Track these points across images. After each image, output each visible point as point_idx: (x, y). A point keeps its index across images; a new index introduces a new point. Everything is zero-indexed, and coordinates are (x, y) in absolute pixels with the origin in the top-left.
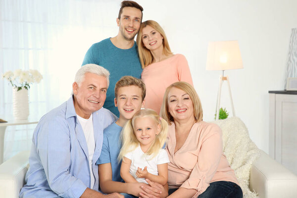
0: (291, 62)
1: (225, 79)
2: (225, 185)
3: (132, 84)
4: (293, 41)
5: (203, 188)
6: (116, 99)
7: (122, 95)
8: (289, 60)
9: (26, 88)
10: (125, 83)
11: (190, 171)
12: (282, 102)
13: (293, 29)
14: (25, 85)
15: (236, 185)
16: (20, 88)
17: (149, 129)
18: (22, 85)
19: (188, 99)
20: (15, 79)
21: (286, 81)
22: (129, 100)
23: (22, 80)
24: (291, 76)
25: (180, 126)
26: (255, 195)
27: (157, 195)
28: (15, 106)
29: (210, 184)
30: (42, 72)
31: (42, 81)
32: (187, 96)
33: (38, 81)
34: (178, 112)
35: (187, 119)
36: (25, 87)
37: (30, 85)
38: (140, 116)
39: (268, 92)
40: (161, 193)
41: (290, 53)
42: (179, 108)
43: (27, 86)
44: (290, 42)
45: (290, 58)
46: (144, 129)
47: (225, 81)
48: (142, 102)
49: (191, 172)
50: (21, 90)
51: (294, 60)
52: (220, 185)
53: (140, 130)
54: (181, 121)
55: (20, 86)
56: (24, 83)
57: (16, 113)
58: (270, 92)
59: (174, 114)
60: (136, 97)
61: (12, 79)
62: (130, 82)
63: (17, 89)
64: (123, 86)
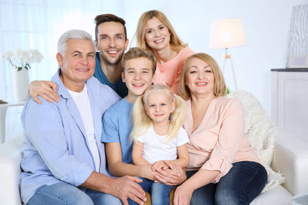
0: (292, 39)
1: (228, 57)
2: (249, 166)
3: (141, 56)
4: (294, 19)
5: (226, 169)
6: (124, 74)
7: (130, 69)
8: (291, 38)
9: (27, 68)
10: (133, 55)
11: (210, 151)
12: (285, 80)
13: (294, 7)
14: (25, 65)
15: (259, 165)
16: (20, 69)
17: (163, 104)
18: (23, 65)
19: (210, 72)
20: (15, 59)
21: (288, 58)
22: (138, 74)
23: (22, 60)
24: (293, 53)
25: (197, 101)
26: (280, 175)
27: (175, 177)
28: (16, 87)
29: (233, 164)
30: (42, 52)
31: (43, 61)
32: (209, 69)
33: (39, 61)
34: (198, 85)
35: (207, 93)
36: (25, 67)
37: (30, 65)
38: (153, 90)
39: (270, 70)
40: (179, 175)
41: (291, 31)
42: (199, 81)
43: (27, 66)
44: (292, 20)
45: (291, 36)
46: (158, 105)
47: (228, 59)
48: (153, 76)
49: (211, 153)
50: (21, 71)
51: (295, 38)
52: (242, 165)
53: (153, 106)
54: (199, 96)
55: (21, 66)
56: (25, 63)
57: (17, 94)
58: (272, 70)
59: (192, 87)
60: (145, 71)
61: (12, 58)
62: (138, 53)
63: (17, 69)
64: (130, 58)
